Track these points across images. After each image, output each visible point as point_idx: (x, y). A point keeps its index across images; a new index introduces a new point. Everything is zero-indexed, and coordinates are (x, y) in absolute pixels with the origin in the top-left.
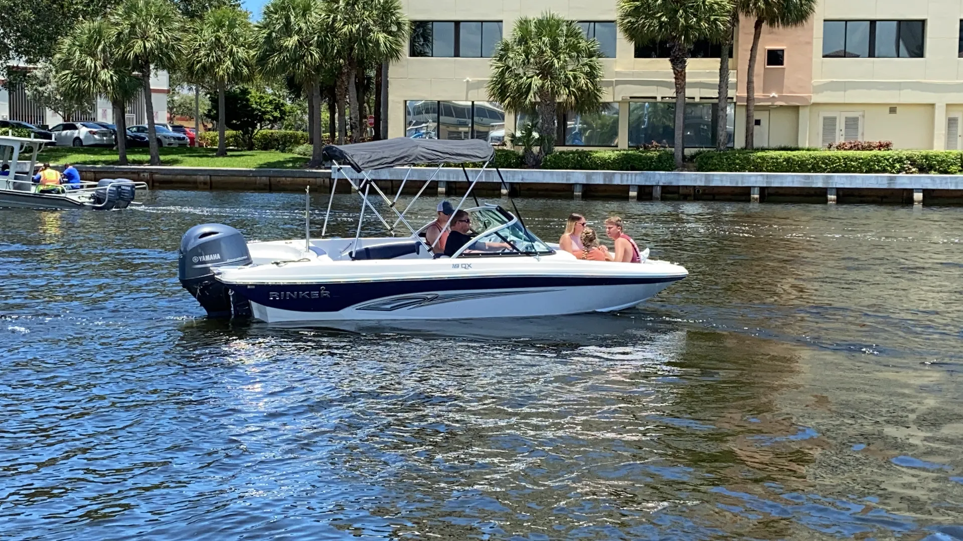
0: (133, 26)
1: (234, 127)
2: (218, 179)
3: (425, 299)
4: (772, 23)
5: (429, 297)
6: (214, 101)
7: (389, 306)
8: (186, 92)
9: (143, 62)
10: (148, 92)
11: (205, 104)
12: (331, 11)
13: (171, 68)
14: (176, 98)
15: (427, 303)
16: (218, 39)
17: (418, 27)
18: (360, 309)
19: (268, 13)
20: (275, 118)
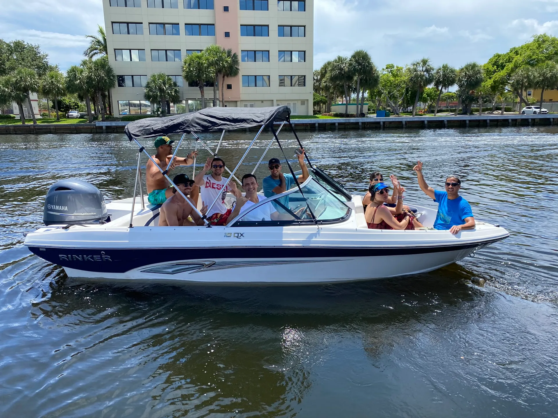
0: (21, 78)
1: (62, 111)
2: (57, 127)
3: (203, 265)
4: (228, 76)
5: (207, 263)
6: (54, 103)
7: (170, 270)
8: (44, 101)
9: (26, 90)
10: (30, 101)
11: (51, 104)
12: (91, 72)
13: (37, 91)
14: (41, 103)
15: (205, 269)
16: (52, 82)
17: (120, 78)
18: (144, 271)
19: (68, 72)
20: (76, 108)
